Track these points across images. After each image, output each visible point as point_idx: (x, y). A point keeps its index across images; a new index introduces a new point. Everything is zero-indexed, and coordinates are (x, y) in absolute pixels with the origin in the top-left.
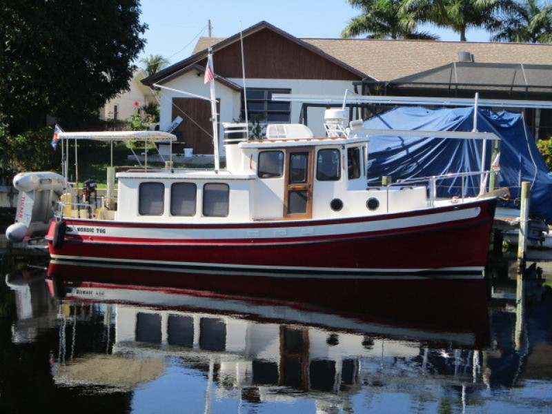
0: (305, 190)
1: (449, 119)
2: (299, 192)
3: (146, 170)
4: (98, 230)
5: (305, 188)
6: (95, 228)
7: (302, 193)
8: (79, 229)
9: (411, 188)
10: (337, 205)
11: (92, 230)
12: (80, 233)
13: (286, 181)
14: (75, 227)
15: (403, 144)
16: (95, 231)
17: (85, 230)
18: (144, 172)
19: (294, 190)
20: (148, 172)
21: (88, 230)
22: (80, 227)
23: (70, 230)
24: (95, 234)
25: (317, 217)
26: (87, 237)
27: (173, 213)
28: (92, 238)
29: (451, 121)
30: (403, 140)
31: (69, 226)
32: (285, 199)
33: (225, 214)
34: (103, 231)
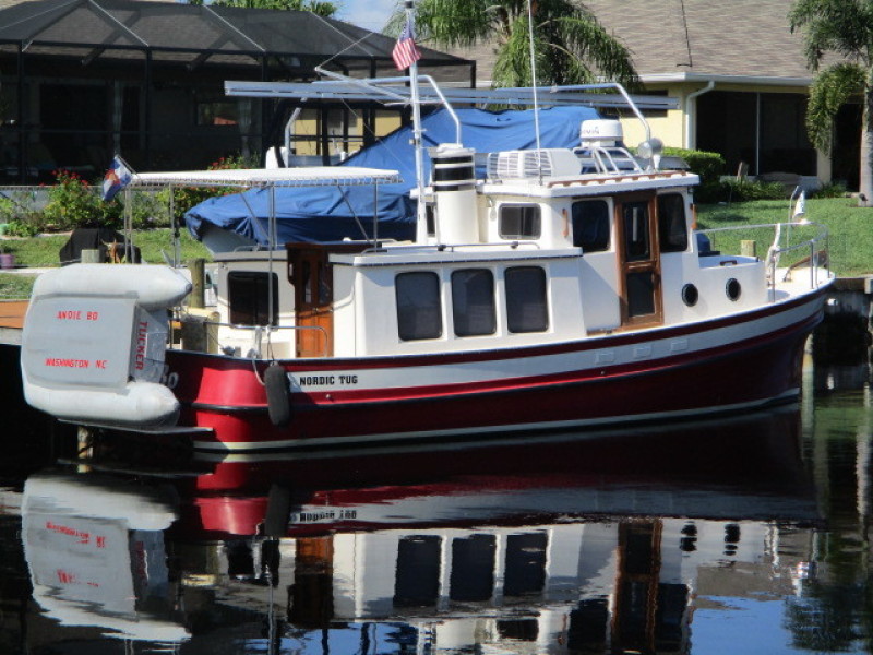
0: (650, 272)
2: (639, 274)
4: (342, 378)
5: (649, 267)
6: (336, 374)
7: (645, 277)
8: (303, 381)
10: (690, 295)
11: (330, 381)
12: (306, 389)
13: (621, 255)
14: (295, 377)
16: (337, 380)
17: (315, 381)
19: (634, 273)
21: (322, 381)
22: (306, 375)
24: (338, 387)
26: (321, 395)
28: (335, 395)
33: (542, 326)
34: (354, 380)
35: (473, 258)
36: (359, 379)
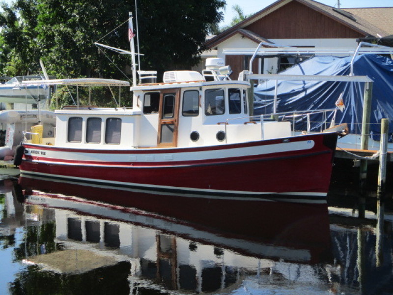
0: (172, 124)
1: (340, 65)
2: (168, 125)
3: (78, 108)
5: (172, 122)
6: (40, 151)
7: (170, 126)
8: (31, 152)
9: (255, 123)
10: (195, 136)
11: (38, 153)
12: (32, 155)
13: (160, 116)
14: (30, 150)
15: (303, 87)
16: (40, 153)
18: (77, 109)
19: (165, 124)
20: (79, 109)
21: (36, 152)
22: (33, 150)
23: (27, 152)
24: (40, 155)
25: (180, 146)
26: (35, 158)
27: (87, 141)
28: (39, 158)
29: (342, 66)
30: (305, 84)
31: (27, 149)
32: (158, 131)
33: (118, 142)
34: (44, 154)
35: (104, 114)
36: (46, 153)
